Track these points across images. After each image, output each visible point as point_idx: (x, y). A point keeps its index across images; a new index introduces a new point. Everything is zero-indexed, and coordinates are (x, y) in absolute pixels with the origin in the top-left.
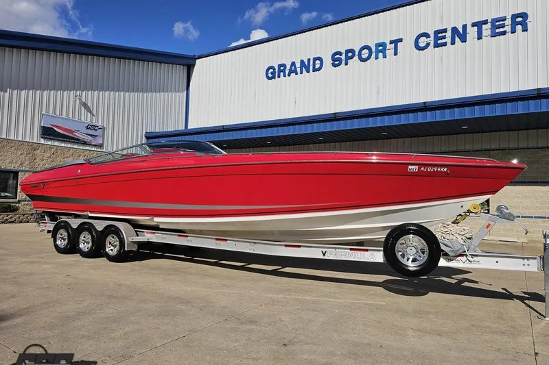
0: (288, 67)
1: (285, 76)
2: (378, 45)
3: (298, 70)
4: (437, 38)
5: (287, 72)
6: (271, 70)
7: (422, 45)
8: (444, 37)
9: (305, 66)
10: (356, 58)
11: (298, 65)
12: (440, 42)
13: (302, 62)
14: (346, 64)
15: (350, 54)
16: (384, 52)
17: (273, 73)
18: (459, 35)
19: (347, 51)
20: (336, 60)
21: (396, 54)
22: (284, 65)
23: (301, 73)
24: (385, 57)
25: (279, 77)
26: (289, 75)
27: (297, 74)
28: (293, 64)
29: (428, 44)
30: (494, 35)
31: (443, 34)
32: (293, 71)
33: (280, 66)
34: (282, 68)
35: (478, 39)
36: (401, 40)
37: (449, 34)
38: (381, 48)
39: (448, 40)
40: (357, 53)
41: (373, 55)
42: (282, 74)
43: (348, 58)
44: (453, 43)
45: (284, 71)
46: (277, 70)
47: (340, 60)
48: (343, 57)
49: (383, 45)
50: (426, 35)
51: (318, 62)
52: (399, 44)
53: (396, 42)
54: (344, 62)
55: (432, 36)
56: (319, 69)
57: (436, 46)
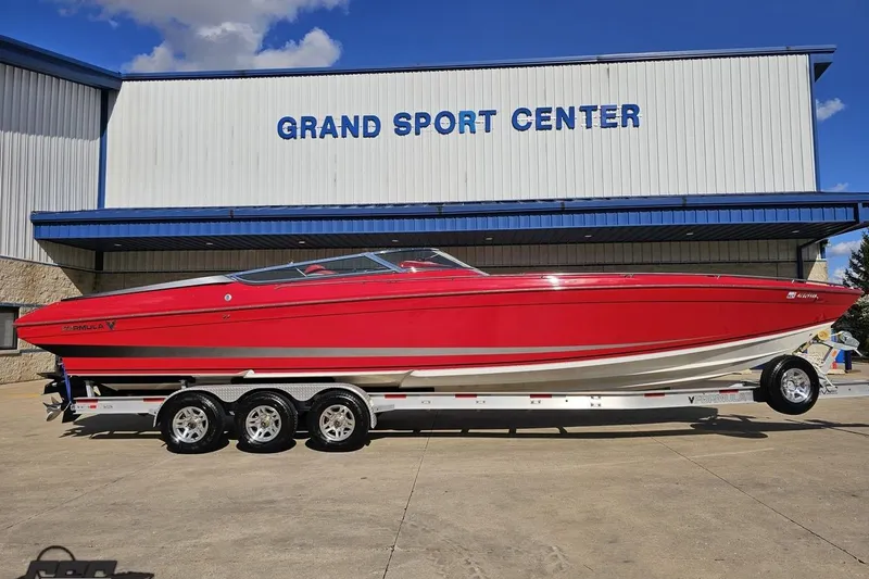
0: (320, 124)
1: (314, 136)
2: (463, 114)
3: (339, 131)
4: (540, 119)
5: (318, 131)
6: (287, 124)
7: (522, 124)
8: (548, 119)
9: (349, 126)
10: (432, 126)
11: (338, 123)
12: (543, 123)
13: (345, 119)
14: (417, 133)
15: (423, 120)
16: (471, 124)
17: (292, 129)
18: (566, 118)
19: (419, 116)
20: (402, 125)
21: (488, 130)
22: (313, 120)
23: (344, 136)
24: (473, 131)
25: (303, 136)
26: (322, 137)
27: (335, 136)
28: (329, 120)
29: (529, 124)
30: (604, 126)
31: (548, 114)
32: (329, 129)
33: (304, 119)
34: (308, 124)
35: (587, 128)
36: (494, 113)
37: (553, 116)
38: (468, 119)
39: (553, 122)
40: (433, 121)
41: (457, 126)
42: (308, 133)
43: (419, 126)
44: (559, 128)
45: (312, 128)
46: (299, 125)
47: (408, 126)
48: (412, 122)
49: (470, 115)
50: (526, 112)
51: (371, 123)
52: (492, 117)
53: (488, 114)
54: (413, 130)
55: (534, 114)
56: (373, 135)
57: (539, 128)
